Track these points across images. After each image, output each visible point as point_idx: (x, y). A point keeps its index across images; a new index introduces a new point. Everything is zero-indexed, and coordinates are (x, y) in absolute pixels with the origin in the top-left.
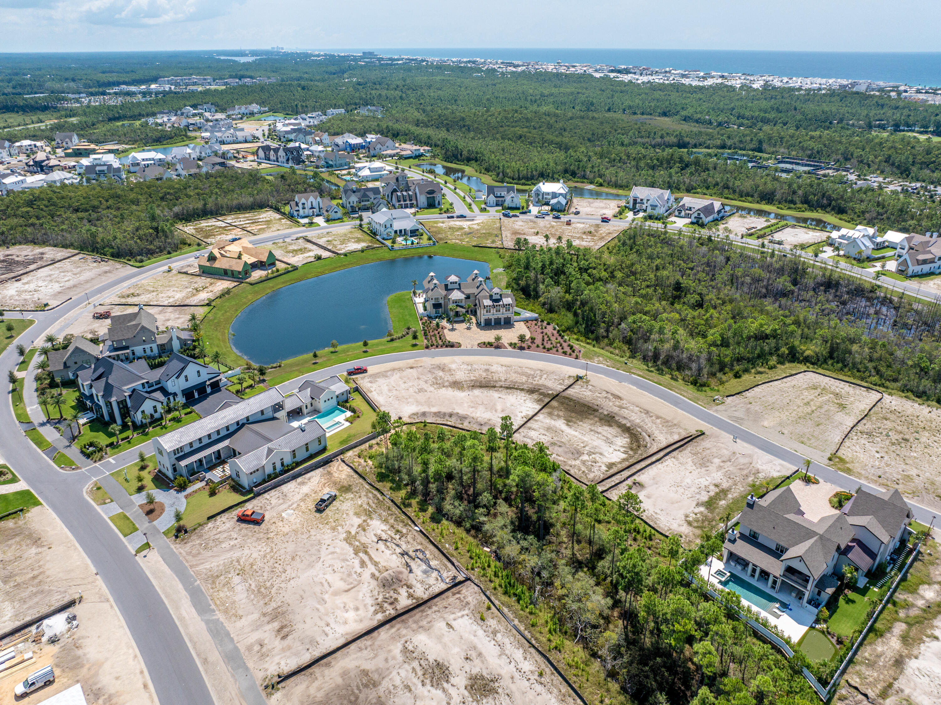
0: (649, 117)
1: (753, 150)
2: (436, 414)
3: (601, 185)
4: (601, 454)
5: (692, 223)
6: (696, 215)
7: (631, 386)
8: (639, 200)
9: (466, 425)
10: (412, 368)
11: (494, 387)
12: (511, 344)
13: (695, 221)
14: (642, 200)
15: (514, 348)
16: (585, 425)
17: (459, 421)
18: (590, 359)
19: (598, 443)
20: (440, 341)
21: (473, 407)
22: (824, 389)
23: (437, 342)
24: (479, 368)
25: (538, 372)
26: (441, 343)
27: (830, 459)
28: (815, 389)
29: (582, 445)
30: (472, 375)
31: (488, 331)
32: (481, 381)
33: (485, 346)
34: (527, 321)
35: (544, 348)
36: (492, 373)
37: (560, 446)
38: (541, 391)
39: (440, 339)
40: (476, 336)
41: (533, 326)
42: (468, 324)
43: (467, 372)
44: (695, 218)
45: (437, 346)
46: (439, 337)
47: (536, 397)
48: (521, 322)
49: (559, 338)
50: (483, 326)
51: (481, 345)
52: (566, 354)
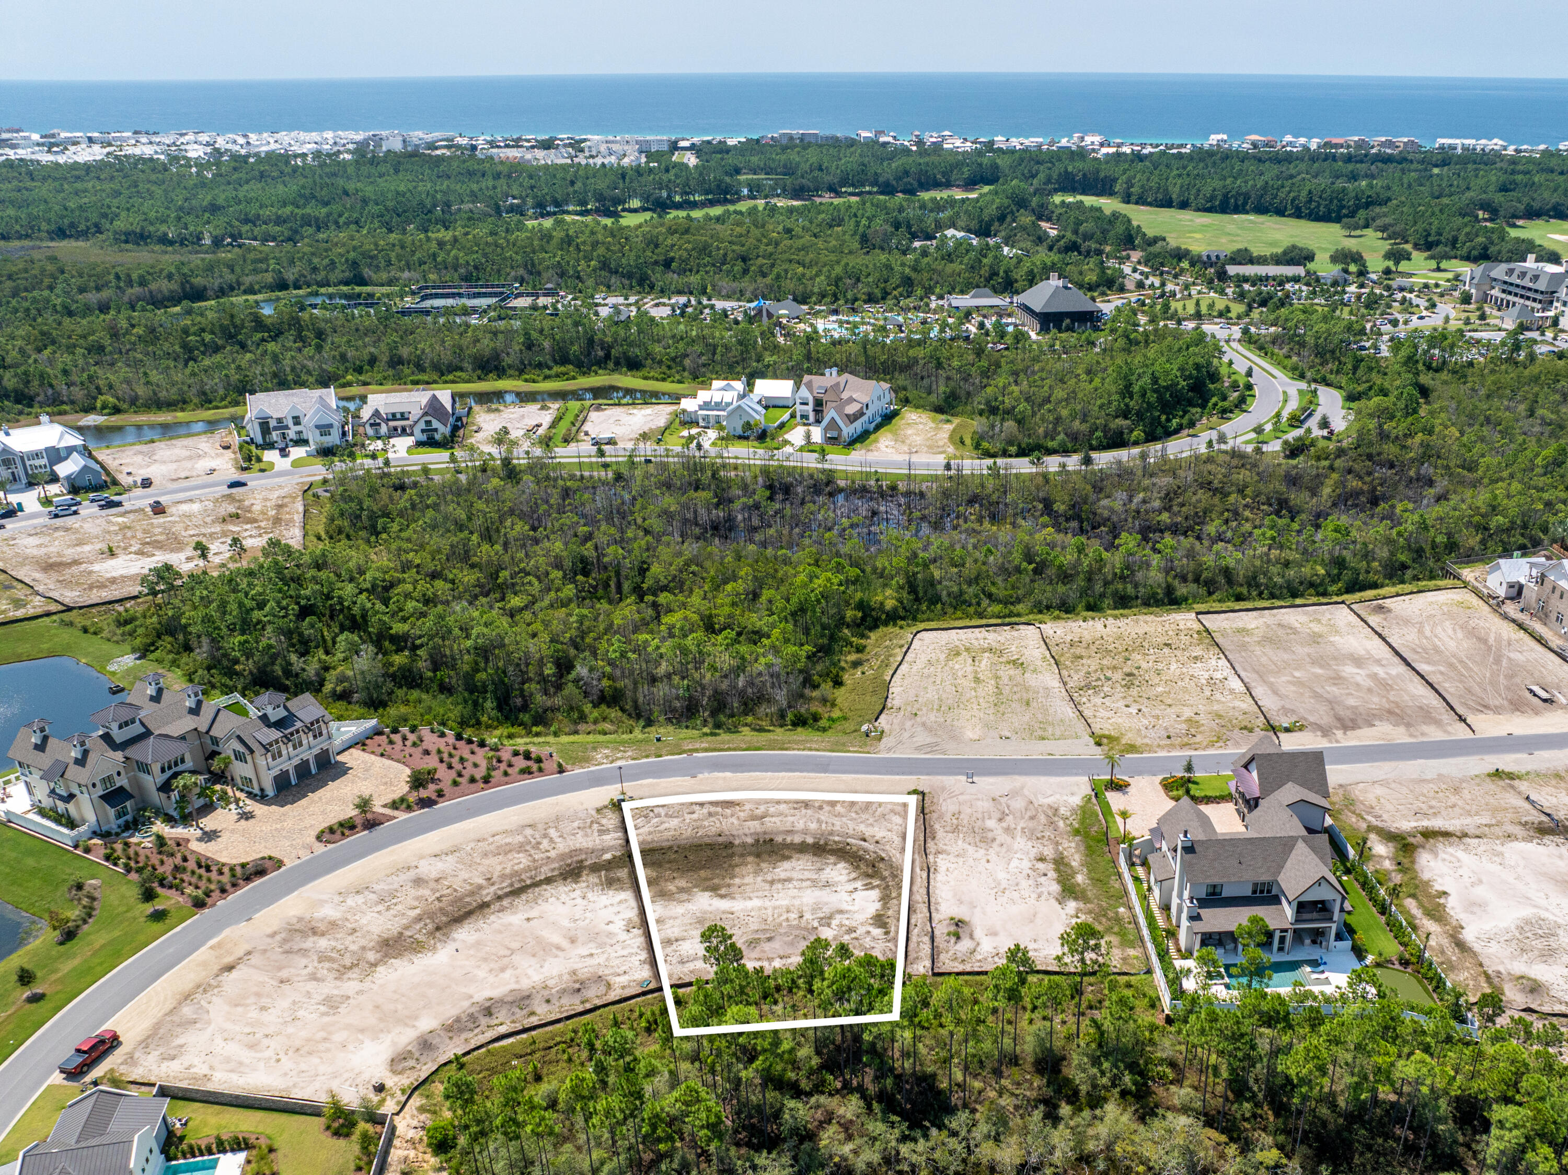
0: (27, 243)
1: (347, 283)
2: (453, 1028)
3: (117, 411)
4: (841, 912)
5: (419, 444)
6: (422, 425)
7: (716, 774)
8: (273, 423)
9: (544, 1012)
10: (230, 968)
11: (484, 906)
12: (394, 805)
13: (423, 438)
14: (280, 420)
15: (409, 808)
16: (749, 879)
17: (519, 1014)
18: (586, 760)
19: (809, 897)
20: (214, 875)
21: (503, 970)
22: (967, 650)
23: (209, 880)
24: (396, 886)
25: (529, 832)
26: (226, 879)
27: (1099, 744)
28: (958, 654)
29: (793, 916)
30: (399, 907)
31: (303, 802)
32: (441, 909)
33: (338, 835)
34: (360, 743)
35: (473, 780)
36: (437, 880)
37: (769, 939)
38: (587, 863)
39: (208, 869)
40: (288, 824)
41: (388, 748)
42: (233, 806)
43: (380, 908)
44: (423, 431)
45: (223, 891)
46: (200, 866)
47: (597, 880)
48: (352, 750)
49: (477, 749)
50: (276, 796)
51: (327, 836)
52: (530, 773)
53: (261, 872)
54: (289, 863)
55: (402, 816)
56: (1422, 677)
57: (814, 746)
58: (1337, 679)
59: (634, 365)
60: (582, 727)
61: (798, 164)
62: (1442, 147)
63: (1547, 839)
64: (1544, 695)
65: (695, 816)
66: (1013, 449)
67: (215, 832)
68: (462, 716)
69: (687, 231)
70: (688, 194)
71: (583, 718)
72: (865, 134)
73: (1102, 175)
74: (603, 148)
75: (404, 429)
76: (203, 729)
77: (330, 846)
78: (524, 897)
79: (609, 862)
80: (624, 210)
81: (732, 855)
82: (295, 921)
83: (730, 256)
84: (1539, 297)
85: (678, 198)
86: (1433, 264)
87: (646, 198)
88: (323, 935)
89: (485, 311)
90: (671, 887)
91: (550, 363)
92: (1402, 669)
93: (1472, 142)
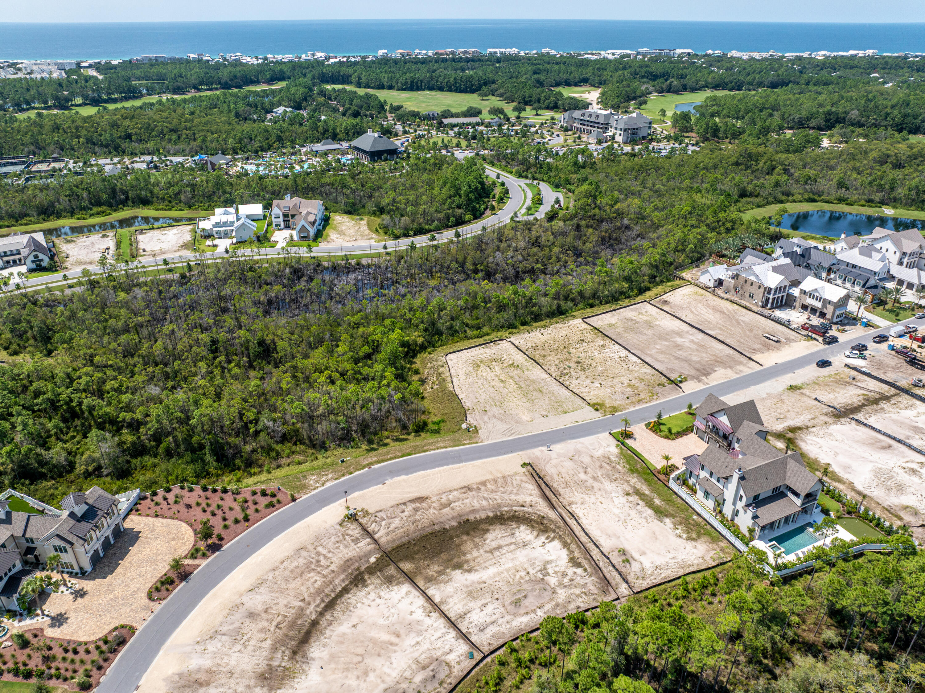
4: (548, 563)
5: (31, 271)
12: (193, 556)
15: (205, 555)
16: (475, 553)
18: (304, 487)
19: (522, 556)
20: (82, 654)
21: (366, 674)
22: (481, 362)
23: (82, 662)
24: (237, 624)
25: (304, 553)
26: (95, 655)
27: (597, 410)
28: (478, 366)
29: (523, 574)
30: (253, 642)
31: (119, 570)
32: (286, 636)
33: (164, 593)
34: (133, 509)
35: (237, 521)
36: (266, 611)
37: (525, 597)
38: (363, 568)
39: (76, 652)
40: (118, 592)
41: (158, 508)
42: (62, 588)
43: (238, 647)
44: (33, 262)
45: (100, 668)
46: (66, 651)
47: (378, 581)
48: (130, 517)
49: (223, 495)
50: (94, 569)
51: (156, 596)
52: (274, 506)
53: (122, 642)
54: (140, 627)
55: (204, 563)
56: (715, 338)
57: (442, 445)
58: (678, 346)
59: (145, 202)
60: (282, 461)
61: (165, 74)
62: (490, 53)
63: (843, 420)
64: (776, 339)
65: (406, 513)
66: (411, 233)
67: (61, 615)
68: (196, 472)
69: (133, 117)
70: (110, 94)
71: (278, 455)
72: (192, 56)
73: (342, 73)
74: (35, 68)
75: (14, 261)
76: (19, 533)
77: (164, 602)
78: (338, 607)
79: (377, 563)
80: (72, 105)
81: (451, 538)
82: (177, 678)
83: (166, 130)
84: (600, 126)
85: (104, 97)
86: (534, 112)
87: (86, 97)
88: (208, 684)
89: (20, 175)
90: (431, 572)
91: (90, 206)
92: (701, 336)
93: (503, 50)
